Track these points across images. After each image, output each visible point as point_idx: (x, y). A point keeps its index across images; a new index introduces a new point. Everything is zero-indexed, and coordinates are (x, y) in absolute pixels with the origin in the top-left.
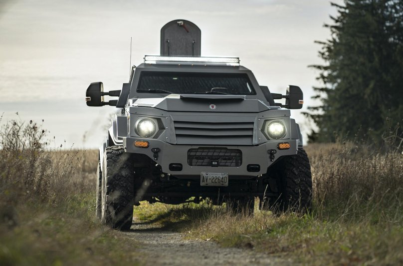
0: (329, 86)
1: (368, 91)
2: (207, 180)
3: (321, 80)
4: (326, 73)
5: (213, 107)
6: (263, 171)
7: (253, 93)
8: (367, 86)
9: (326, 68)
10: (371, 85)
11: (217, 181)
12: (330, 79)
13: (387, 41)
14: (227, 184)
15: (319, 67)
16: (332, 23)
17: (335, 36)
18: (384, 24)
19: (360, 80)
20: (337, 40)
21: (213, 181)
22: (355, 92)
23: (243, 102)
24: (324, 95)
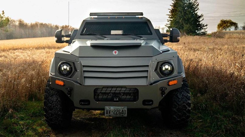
0: (171, 19)
1: (181, 20)
2: (110, 112)
3: (169, 18)
4: (170, 16)
5: (115, 52)
6: (156, 104)
7: (150, 34)
8: (180, 19)
9: (170, 15)
10: (181, 19)
11: (118, 113)
12: (171, 18)
13: (185, 9)
14: (126, 115)
15: (169, 15)
16: (172, 5)
17: (173, 8)
18: (184, 5)
19: (179, 18)
20: (173, 9)
21: (115, 113)
22: (178, 21)
23: (140, 48)
24: (170, 21)
